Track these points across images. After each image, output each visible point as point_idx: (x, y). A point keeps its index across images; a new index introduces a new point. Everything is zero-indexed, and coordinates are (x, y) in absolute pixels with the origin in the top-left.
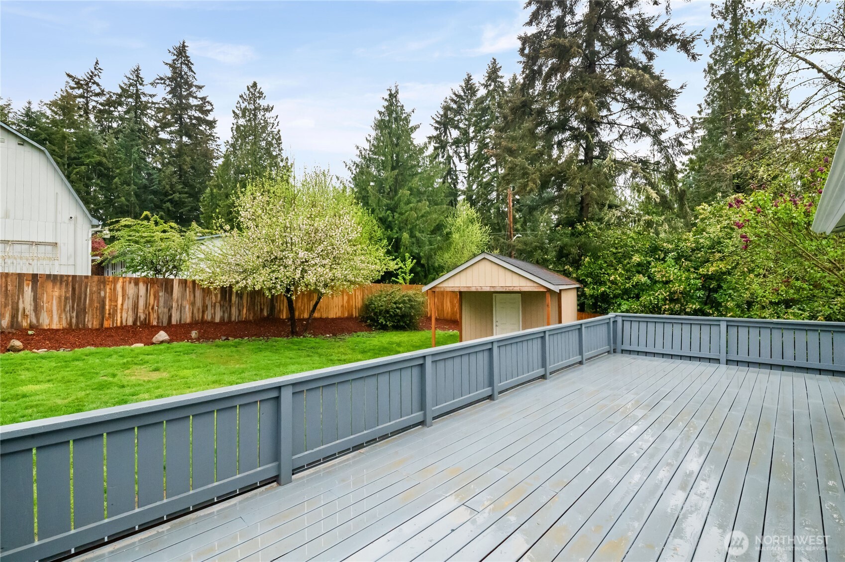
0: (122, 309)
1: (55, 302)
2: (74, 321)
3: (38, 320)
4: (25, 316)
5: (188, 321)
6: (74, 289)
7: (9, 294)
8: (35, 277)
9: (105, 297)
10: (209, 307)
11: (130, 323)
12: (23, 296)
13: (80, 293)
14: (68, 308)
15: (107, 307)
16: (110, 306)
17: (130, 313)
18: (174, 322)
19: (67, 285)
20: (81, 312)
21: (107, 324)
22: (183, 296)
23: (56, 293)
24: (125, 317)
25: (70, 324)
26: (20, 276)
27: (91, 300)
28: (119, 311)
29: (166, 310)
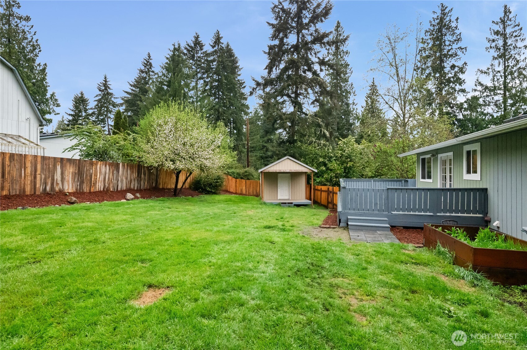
0: (99, 181)
1: (70, 176)
2: (78, 187)
3: (63, 187)
4: (57, 184)
5: (125, 188)
6: (79, 168)
7: (51, 170)
8: (62, 159)
9: (92, 173)
10: (133, 181)
11: (102, 189)
12: (56, 171)
13: (82, 171)
14: (76, 180)
15: (93, 179)
16: (94, 178)
17: (102, 183)
18: (119, 189)
19: (76, 165)
20: (82, 182)
21: (92, 190)
22: (123, 174)
23: (71, 170)
24: (99, 186)
25: (77, 189)
26: (55, 158)
27: (87, 175)
28: (98, 182)
29: (116, 182)
